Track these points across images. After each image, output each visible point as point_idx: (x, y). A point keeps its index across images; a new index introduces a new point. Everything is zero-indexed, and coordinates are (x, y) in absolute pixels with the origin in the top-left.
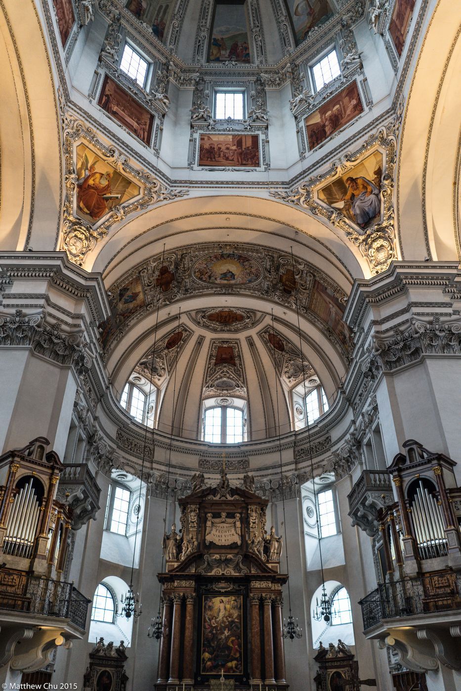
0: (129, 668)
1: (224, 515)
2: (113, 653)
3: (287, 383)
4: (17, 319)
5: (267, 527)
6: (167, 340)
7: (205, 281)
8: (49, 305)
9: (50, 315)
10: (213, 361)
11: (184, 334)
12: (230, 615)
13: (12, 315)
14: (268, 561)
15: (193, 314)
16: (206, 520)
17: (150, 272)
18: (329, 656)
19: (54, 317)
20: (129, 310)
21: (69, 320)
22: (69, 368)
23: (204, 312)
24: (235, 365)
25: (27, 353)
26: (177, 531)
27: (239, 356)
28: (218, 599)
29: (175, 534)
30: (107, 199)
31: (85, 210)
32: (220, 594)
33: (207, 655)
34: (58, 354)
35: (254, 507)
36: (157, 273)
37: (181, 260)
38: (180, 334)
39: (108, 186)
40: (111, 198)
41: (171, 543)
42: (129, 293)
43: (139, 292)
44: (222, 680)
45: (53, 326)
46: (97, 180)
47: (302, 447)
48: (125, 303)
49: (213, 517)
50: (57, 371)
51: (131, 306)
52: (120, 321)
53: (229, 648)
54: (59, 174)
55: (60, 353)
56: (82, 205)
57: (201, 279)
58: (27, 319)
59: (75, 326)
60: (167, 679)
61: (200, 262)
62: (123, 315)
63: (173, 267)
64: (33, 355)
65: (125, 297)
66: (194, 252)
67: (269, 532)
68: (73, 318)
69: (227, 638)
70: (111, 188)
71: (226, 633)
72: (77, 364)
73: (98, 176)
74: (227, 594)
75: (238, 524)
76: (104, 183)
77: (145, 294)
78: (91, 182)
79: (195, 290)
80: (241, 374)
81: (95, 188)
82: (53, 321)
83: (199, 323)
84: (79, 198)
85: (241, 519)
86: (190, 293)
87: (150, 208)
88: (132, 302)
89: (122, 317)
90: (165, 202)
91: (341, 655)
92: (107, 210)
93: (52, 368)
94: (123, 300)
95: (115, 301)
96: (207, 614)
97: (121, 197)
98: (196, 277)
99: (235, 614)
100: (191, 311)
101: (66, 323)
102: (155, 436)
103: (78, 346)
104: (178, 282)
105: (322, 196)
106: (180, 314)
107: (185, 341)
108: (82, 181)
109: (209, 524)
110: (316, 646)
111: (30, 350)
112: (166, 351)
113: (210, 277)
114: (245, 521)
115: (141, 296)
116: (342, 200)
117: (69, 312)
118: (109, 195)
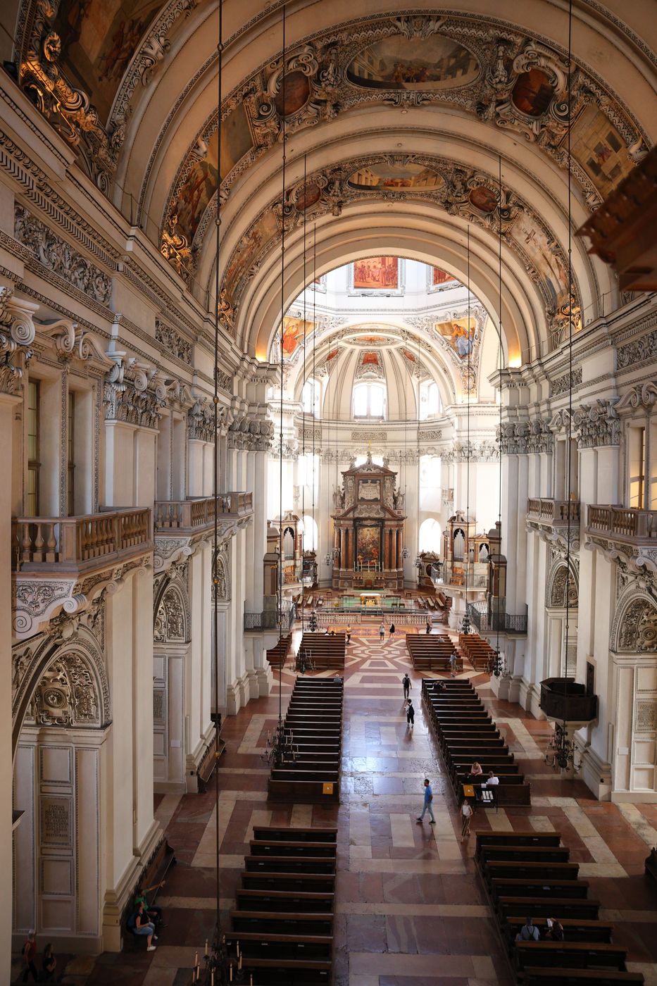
0: (317, 560)
1: (369, 481)
2: (309, 555)
3: (415, 380)
5: (396, 488)
6: (327, 356)
10: (361, 363)
12: (373, 537)
14: (395, 509)
16: (359, 484)
18: (427, 556)
23: (355, 338)
24: (378, 364)
26: (341, 490)
27: (381, 359)
28: (366, 529)
29: (339, 492)
30: (296, 339)
31: (285, 351)
32: (367, 526)
33: (360, 557)
35: (388, 478)
38: (337, 351)
39: (297, 330)
40: (299, 337)
41: (338, 497)
44: (369, 571)
46: (291, 330)
47: (423, 431)
49: (363, 483)
53: (373, 554)
56: (283, 350)
60: (340, 567)
67: (397, 491)
69: (372, 548)
70: (299, 330)
71: (371, 546)
73: (291, 328)
74: (371, 526)
75: (378, 487)
78: (287, 333)
80: (382, 371)
81: (290, 335)
84: (282, 347)
85: (380, 483)
87: (323, 335)
90: (333, 329)
91: (432, 557)
92: (297, 345)
96: (359, 537)
97: (305, 333)
99: (376, 536)
102: (323, 424)
105: (438, 328)
107: (340, 354)
108: (282, 337)
109: (360, 487)
110: (421, 551)
112: (327, 362)
114: (382, 486)
116: (450, 335)
118: (297, 336)
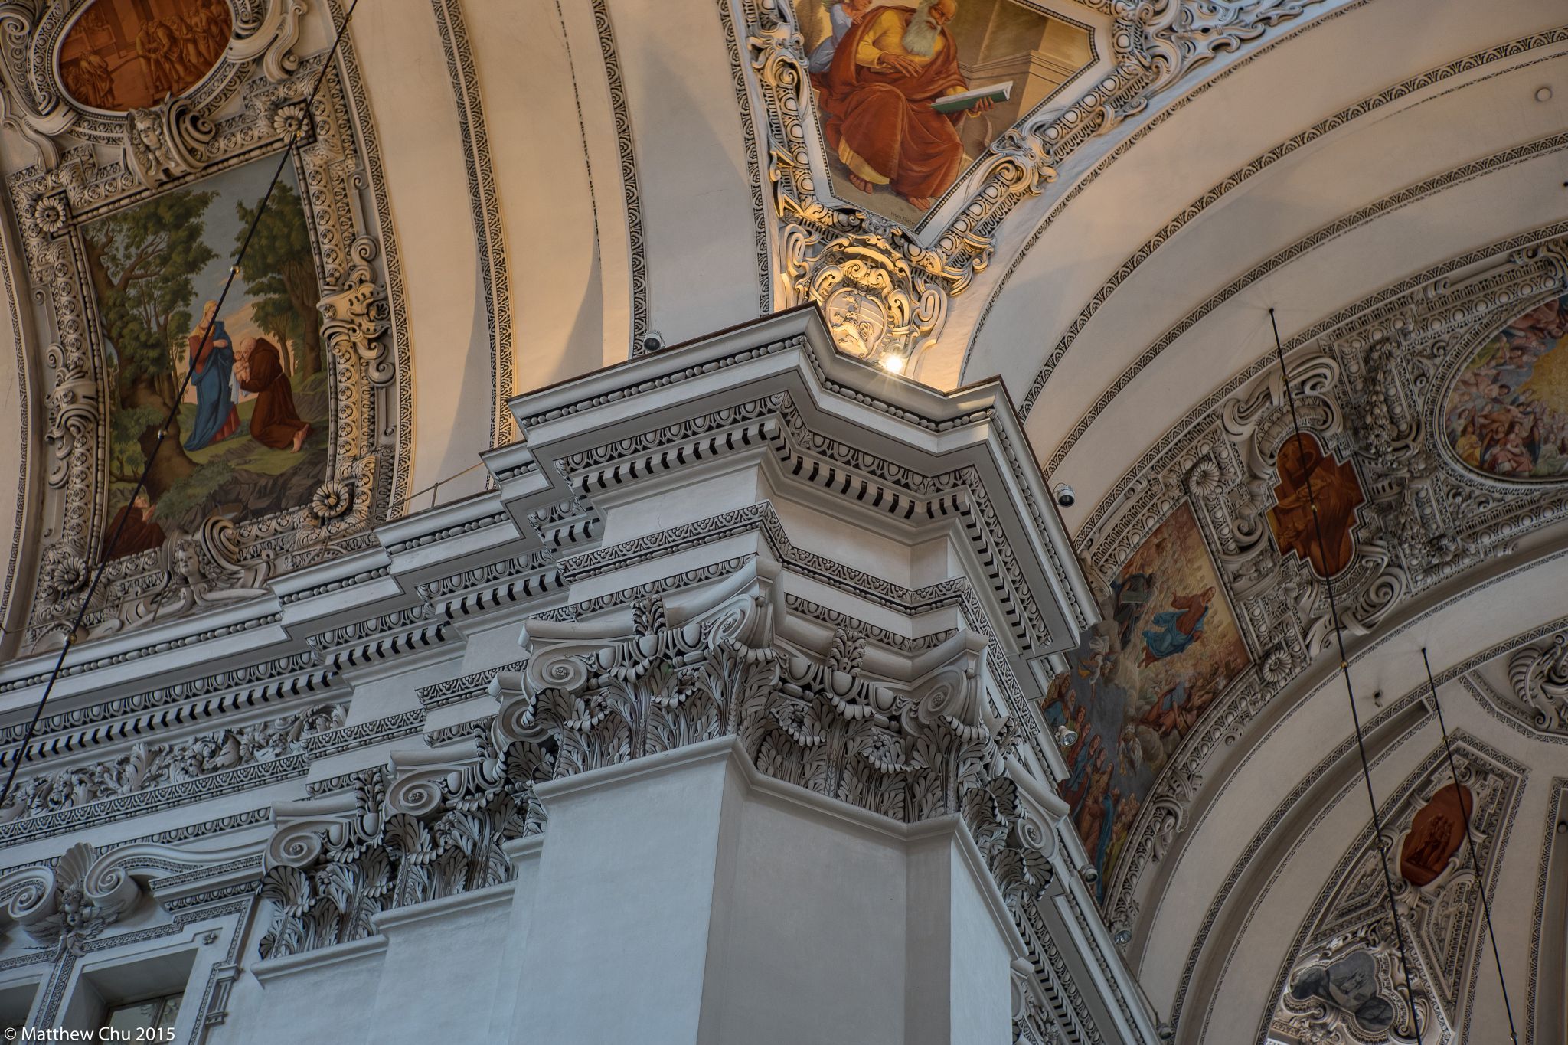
4: (647, 642)
6: (1397, 840)
7: (1511, 476)
8: (786, 563)
9: (800, 607)
11: (1479, 792)
13: (620, 635)
15: (1495, 670)
17: (1236, 475)
19: (821, 616)
20: (1179, 697)
21: (900, 625)
22: (945, 833)
23: (1547, 651)
25: (717, 776)
31: (869, 174)
34: (874, 777)
36: (1270, 475)
37: (1371, 381)
38: (1458, 793)
39: (947, 56)
40: (971, 105)
42: (1158, 602)
43: (1206, 594)
45: (822, 654)
46: (893, 40)
48: (1151, 658)
50: (887, 857)
51: (1184, 669)
52: (1148, 755)
54: (719, 36)
55: (887, 765)
56: (846, 154)
57: (1489, 468)
58: (690, 631)
59: (932, 641)
61: (1464, 372)
62: (1157, 724)
63: (1336, 428)
64: (751, 790)
65: (1145, 624)
66: (1423, 324)
68: (911, 611)
70: (963, 59)
72: (983, 820)
73: (889, 20)
76: (926, 45)
77: (1235, 598)
78: (866, 52)
79: (1474, 536)
81: (892, 74)
82: (818, 633)
83: (1538, 716)
84: (831, 130)
86: (1457, 557)
87: (1158, 105)
88: (1180, 648)
89: (1156, 736)
90: (1224, 60)
92: (966, 157)
93: (858, 846)
94: (1137, 640)
95: (1102, 646)
97: (1017, 92)
98: (1465, 460)
100: (1482, 657)
101: (886, 640)
103: (969, 722)
104: (1384, 510)
106: (1432, 684)
107: (1489, 830)
108: (825, 56)
111: (732, 757)
112: (1408, 898)
113: (1531, 445)
115: (1219, 615)
117: (890, 587)
118: (958, 94)
